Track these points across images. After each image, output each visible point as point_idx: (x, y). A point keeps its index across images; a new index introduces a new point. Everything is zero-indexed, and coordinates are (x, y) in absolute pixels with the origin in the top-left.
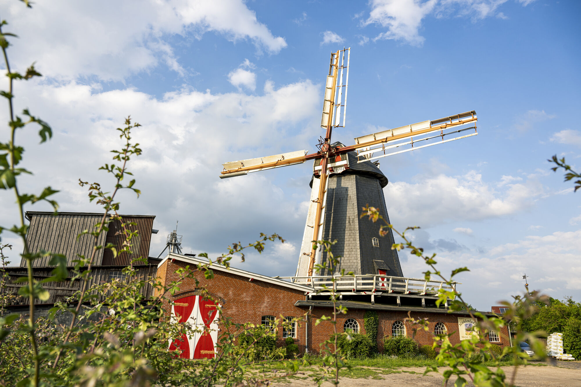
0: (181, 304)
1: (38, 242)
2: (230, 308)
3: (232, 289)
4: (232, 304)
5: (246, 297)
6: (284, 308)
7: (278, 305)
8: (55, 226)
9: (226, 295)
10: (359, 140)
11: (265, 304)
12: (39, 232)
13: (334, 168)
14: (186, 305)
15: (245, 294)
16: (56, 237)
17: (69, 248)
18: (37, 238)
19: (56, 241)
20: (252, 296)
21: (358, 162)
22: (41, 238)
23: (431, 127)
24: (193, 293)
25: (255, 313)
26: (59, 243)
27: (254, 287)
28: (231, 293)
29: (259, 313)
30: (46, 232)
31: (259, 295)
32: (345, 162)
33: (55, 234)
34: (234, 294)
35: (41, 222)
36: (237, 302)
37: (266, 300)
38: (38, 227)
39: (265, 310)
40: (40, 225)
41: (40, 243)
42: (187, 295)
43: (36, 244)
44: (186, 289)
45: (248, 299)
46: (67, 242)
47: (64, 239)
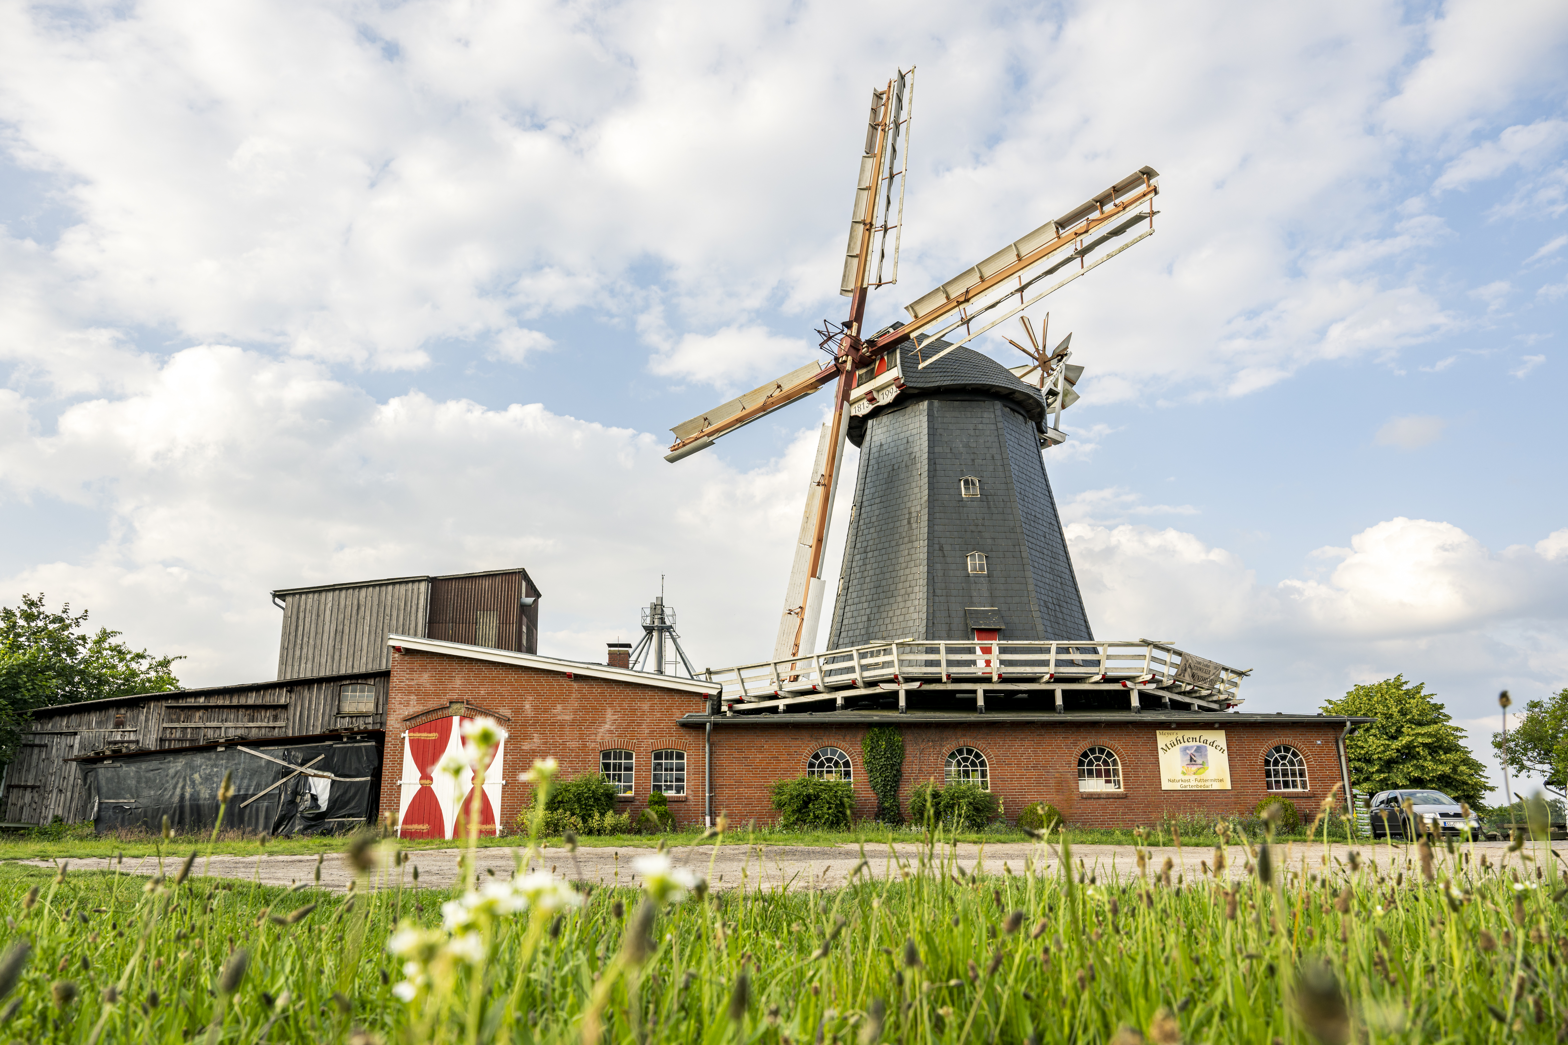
0: (424, 735)
1: (301, 648)
2: (527, 737)
3: (531, 698)
4: (530, 729)
5: (563, 713)
6: (652, 732)
7: (639, 725)
8: (328, 612)
9: (518, 711)
10: (917, 308)
11: (607, 726)
12: (301, 628)
13: (878, 391)
14: (433, 736)
15: (559, 707)
16: (332, 634)
17: (358, 654)
18: (299, 641)
19: (331, 643)
20: (575, 712)
21: (920, 367)
22: (305, 639)
23: (1059, 237)
24: (446, 712)
25: (585, 746)
26: (338, 646)
27: (579, 691)
28: (528, 706)
29: (593, 745)
30: (313, 626)
31: (595, 708)
32: (895, 372)
33: (329, 628)
34: (536, 708)
35: (302, 609)
36: (543, 725)
37: (610, 715)
38: (298, 618)
39: (607, 738)
40: (301, 615)
41: (305, 651)
42: (434, 716)
43: (298, 653)
44: (432, 704)
45: (567, 718)
46: (352, 643)
47: (346, 637)
